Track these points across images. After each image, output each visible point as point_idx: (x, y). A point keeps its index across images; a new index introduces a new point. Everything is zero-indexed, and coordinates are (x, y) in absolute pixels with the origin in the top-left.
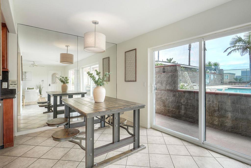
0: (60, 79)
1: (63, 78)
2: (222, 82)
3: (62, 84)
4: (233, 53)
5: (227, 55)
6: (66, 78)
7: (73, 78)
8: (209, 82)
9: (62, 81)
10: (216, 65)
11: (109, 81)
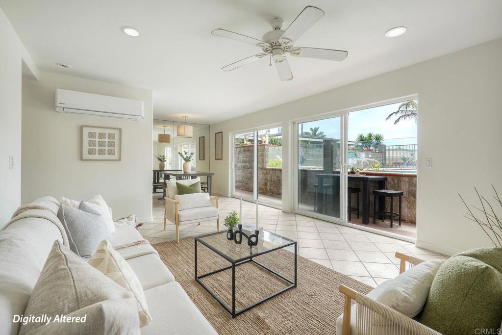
0: (158, 158)
1: (161, 156)
2: (384, 163)
3: (160, 162)
4: (402, 121)
5: (395, 124)
6: (164, 156)
7: (170, 157)
8: (356, 163)
9: (160, 160)
10: (378, 138)
11: (204, 159)
